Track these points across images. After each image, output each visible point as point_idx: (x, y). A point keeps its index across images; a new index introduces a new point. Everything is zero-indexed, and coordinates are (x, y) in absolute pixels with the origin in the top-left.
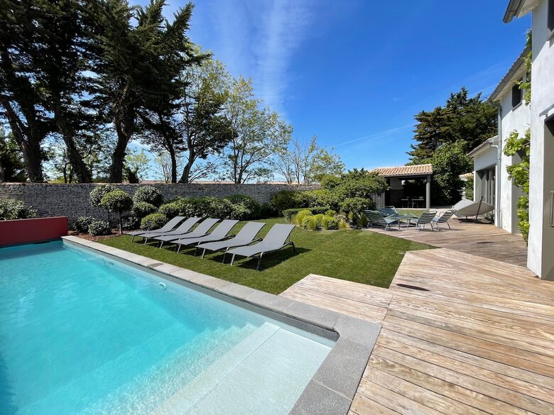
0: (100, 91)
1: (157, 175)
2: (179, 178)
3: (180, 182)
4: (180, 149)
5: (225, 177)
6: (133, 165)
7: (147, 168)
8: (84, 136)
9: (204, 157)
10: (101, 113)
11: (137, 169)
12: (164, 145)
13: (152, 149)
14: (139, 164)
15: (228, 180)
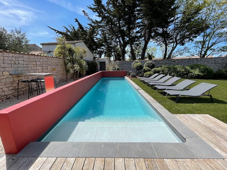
0: (142, 26)
1: (160, 56)
2: (167, 56)
3: (167, 58)
4: (170, 42)
5: (194, 54)
6: (151, 52)
7: (156, 53)
8: (136, 44)
9: (183, 44)
10: (141, 34)
11: (152, 54)
12: (163, 42)
13: (158, 45)
14: (153, 51)
15: (196, 55)
